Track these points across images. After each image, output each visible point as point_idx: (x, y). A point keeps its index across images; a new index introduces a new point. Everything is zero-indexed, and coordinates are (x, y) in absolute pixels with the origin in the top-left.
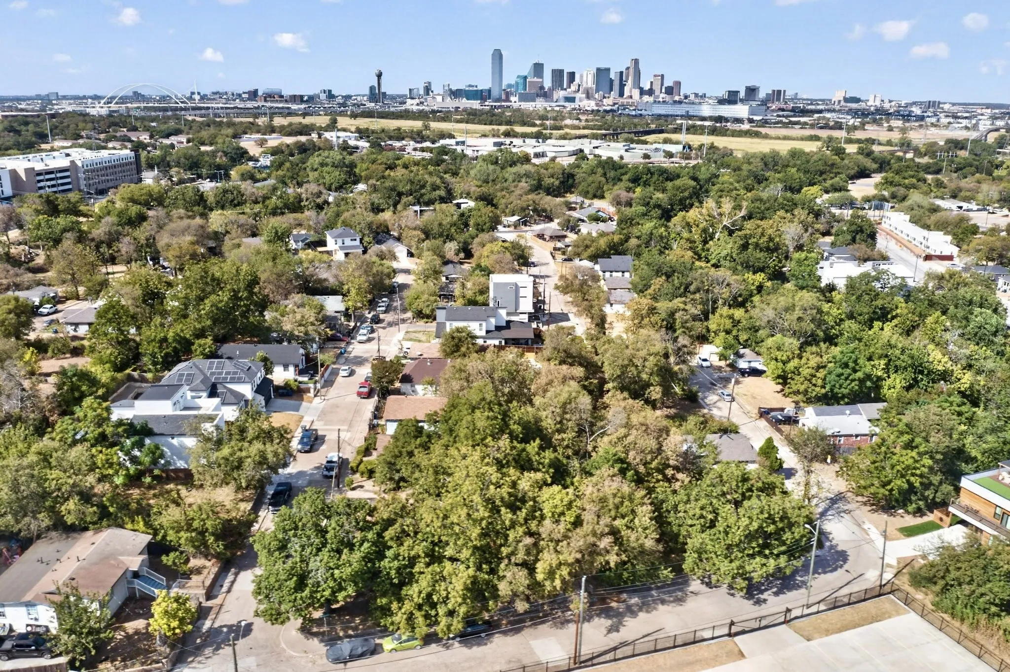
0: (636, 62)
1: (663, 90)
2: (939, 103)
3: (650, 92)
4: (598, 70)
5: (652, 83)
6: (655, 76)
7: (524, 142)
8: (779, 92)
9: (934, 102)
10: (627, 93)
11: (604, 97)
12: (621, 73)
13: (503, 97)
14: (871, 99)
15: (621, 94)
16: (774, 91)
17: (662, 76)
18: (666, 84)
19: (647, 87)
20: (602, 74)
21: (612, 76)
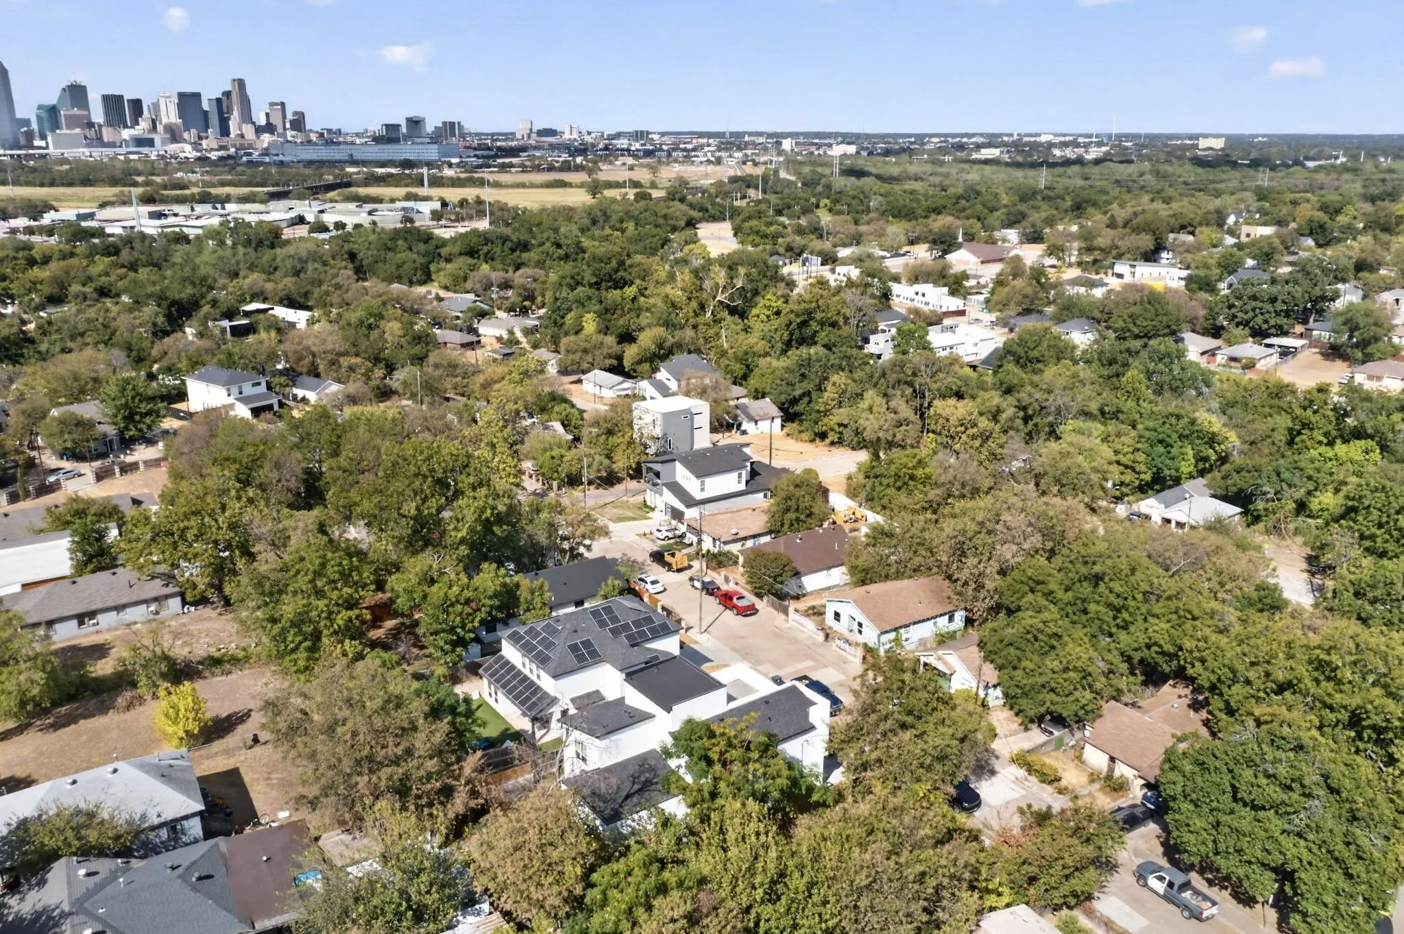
0: (241, 83)
1: (288, 125)
2: (648, 133)
3: (270, 128)
4: (181, 95)
5: (267, 114)
6: (272, 104)
7: (193, 210)
8: (452, 124)
9: (642, 132)
10: (234, 131)
11: (200, 138)
12: (219, 101)
13: (22, 141)
14: (567, 131)
15: (225, 131)
16: (445, 123)
17: (283, 104)
18: (290, 116)
19: (262, 121)
20: (188, 102)
21: (205, 106)
